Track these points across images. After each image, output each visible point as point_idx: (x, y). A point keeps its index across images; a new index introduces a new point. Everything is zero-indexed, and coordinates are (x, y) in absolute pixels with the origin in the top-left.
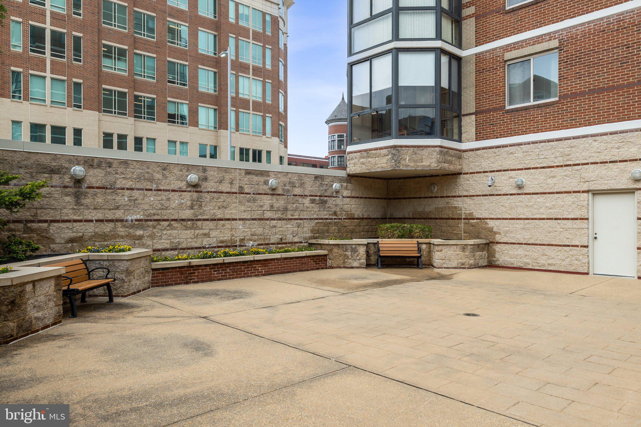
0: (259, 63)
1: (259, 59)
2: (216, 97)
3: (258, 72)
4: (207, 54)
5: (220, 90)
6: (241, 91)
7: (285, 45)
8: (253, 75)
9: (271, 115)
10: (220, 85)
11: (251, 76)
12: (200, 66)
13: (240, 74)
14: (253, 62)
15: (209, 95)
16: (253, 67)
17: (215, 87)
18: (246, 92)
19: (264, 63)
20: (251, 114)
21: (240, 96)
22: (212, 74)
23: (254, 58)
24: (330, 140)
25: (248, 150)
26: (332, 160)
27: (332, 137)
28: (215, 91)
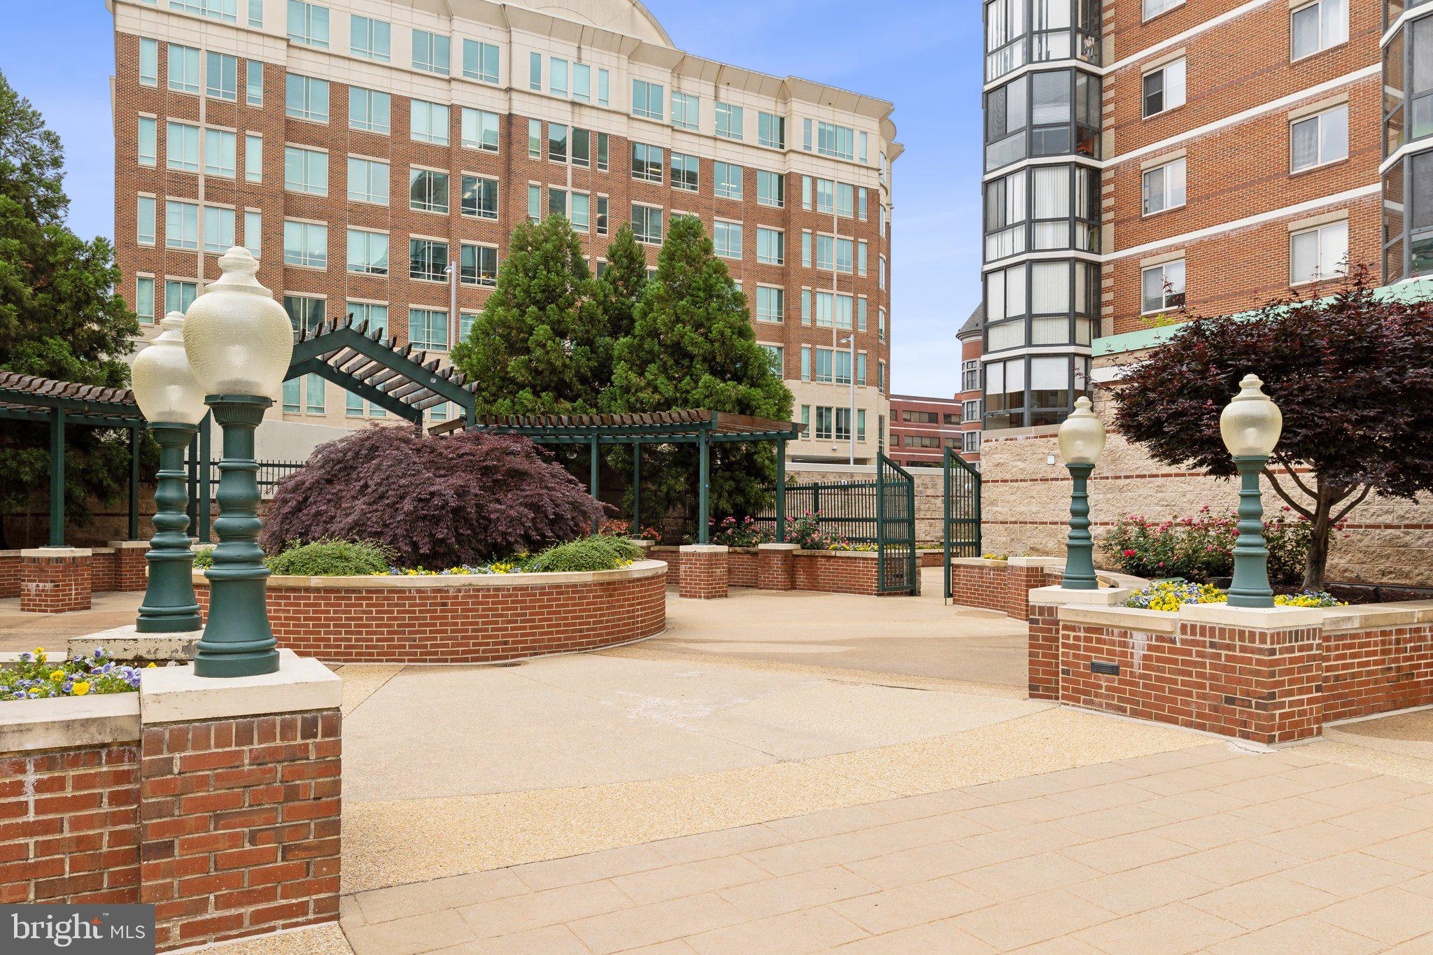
0: (847, 269)
1: (848, 263)
2: (782, 329)
3: (845, 283)
4: (768, 263)
5: (788, 318)
6: (819, 316)
7: (887, 224)
8: (839, 288)
9: (865, 352)
10: (787, 309)
11: (835, 291)
12: (758, 284)
13: (818, 290)
14: (838, 268)
15: (771, 326)
16: (838, 276)
17: (780, 313)
18: (828, 317)
19: (856, 268)
20: (835, 352)
21: (819, 324)
22: (776, 292)
23: (839, 261)
24: (966, 370)
25: (829, 409)
26: (970, 409)
27: (970, 365)
28: (780, 319)
